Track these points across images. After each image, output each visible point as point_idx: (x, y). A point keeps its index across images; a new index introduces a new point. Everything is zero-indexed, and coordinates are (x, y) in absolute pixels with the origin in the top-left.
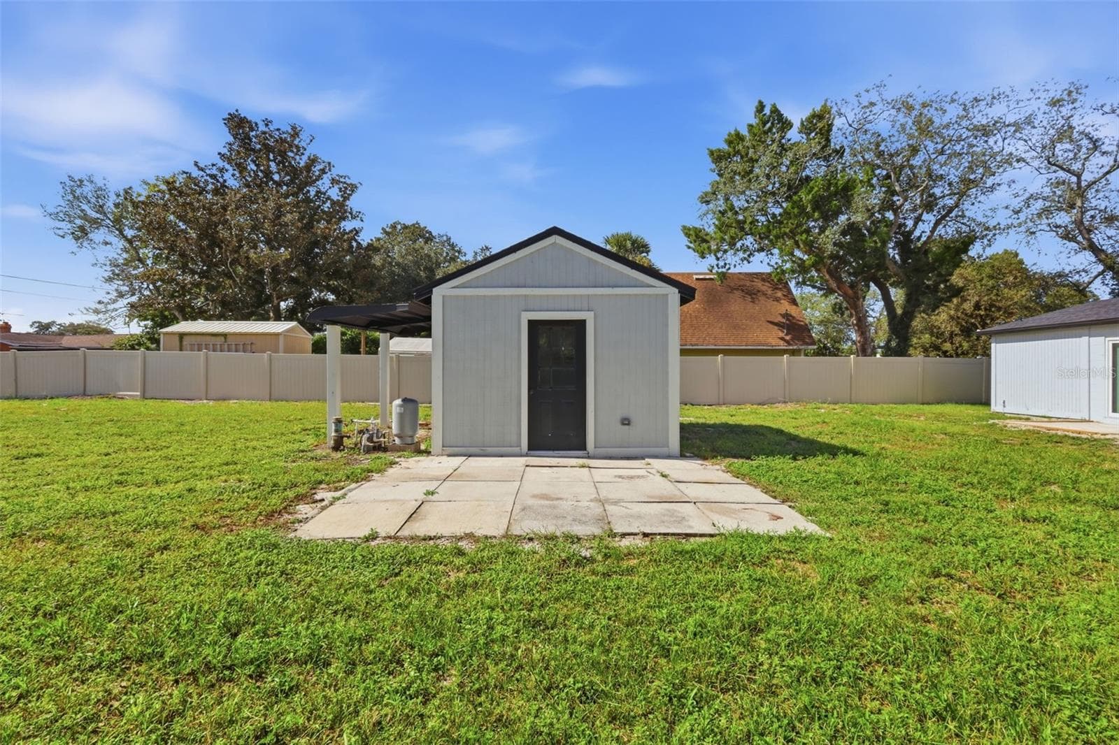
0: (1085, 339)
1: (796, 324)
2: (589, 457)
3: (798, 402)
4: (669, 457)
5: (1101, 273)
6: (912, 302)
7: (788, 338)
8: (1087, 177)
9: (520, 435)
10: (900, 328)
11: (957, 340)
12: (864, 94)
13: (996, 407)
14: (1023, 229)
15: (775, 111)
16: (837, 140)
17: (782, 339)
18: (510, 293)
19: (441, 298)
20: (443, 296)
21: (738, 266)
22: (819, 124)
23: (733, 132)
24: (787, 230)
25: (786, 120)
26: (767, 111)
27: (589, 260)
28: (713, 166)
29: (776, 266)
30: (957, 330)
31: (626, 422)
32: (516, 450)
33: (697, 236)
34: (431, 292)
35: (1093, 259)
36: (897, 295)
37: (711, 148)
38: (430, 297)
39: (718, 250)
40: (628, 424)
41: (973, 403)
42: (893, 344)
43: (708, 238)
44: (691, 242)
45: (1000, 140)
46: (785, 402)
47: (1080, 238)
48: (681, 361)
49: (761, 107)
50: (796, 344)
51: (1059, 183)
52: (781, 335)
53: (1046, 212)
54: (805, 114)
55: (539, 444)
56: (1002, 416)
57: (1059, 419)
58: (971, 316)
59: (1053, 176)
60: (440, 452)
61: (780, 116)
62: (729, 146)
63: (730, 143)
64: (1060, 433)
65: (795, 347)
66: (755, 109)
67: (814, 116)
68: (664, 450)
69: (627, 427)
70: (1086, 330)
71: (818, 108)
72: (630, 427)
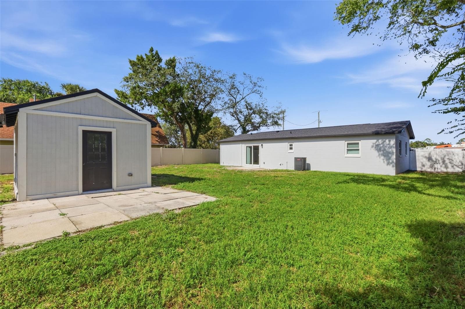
0: (241, 145)
1: (161, 135)
2: (114, 191)
3: (166, 165)
4: (148, 187)
5: (240, 127)
6: (198, 130)
7: (159, 141)
8: (237, 100)
9: (78, 184)
10: (195, 138)
11: (206, 143)
12: (187, 58)
13: (221, 164)
14: (223, 111)
15: (157, 53)
16: (178, 71)
17: (157, 141)
18: (72, 117)
19: (26, 114)
20: (27, 114)
21: (141, 111)
22: (172, 63)
23: (140, 56)
24: (161, 100)
25: (161, 58)
26: (154, 52)
27: (114, 106)
28: (131, 67)
29: (157, 113)
30: (206, 140)
31: (130, 175)
32: (76, 192)
33: (123, 95)
34: (18, 110)
35: (238, 123)
36: (194, 128)
37: (130, 59)
38: (17, 113)
39: (133, 103)
40: (132, 175)
41: (215, 163)
42: (193, 144)
43: (128, 97)
44: (119, 97)
45: (220, 84)
46: (161, 165)
47: (235, 116)
48: (152, 150)
49: (152, 50)
50: (162, 143)
51: (231, 100)
52: (157, 139)
53: (229, 107)
54: (168, 59)
55: (88, 188)
56: (224, 166)
57: (235, 167)
58: (209, 136)
59: (230, 98)
60: (25, 199)
61: (159, 56)
62: (139, 61)
63: (139, 60)
64: (240, 170)
65: (162, 144)
66: (150, 50)
67: (170, 60)
68: (145, 185)
69: (131, 177)
70: (241, 142)
71: (172, 58)
72: (132, 177)
